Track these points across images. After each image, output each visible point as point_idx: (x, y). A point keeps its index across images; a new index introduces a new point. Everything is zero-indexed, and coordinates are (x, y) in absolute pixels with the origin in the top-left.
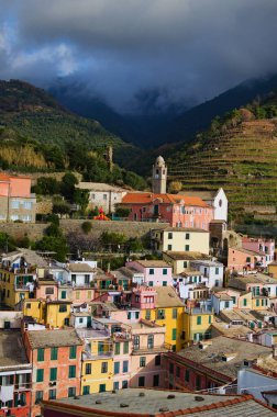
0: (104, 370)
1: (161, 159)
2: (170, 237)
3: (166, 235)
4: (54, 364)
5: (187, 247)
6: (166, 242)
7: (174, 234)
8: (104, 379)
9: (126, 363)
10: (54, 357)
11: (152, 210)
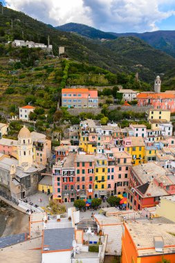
0: (104, 171)
1: (158, 77)
2: (152, 113)
3: (151, 112)
4: (83, 168)
5: (160, 117)
6: (151, 115)
7: (154, 112)
8: (103, 174)
9: (113, 169)
10: (83, 165)
11: (147, 101)
